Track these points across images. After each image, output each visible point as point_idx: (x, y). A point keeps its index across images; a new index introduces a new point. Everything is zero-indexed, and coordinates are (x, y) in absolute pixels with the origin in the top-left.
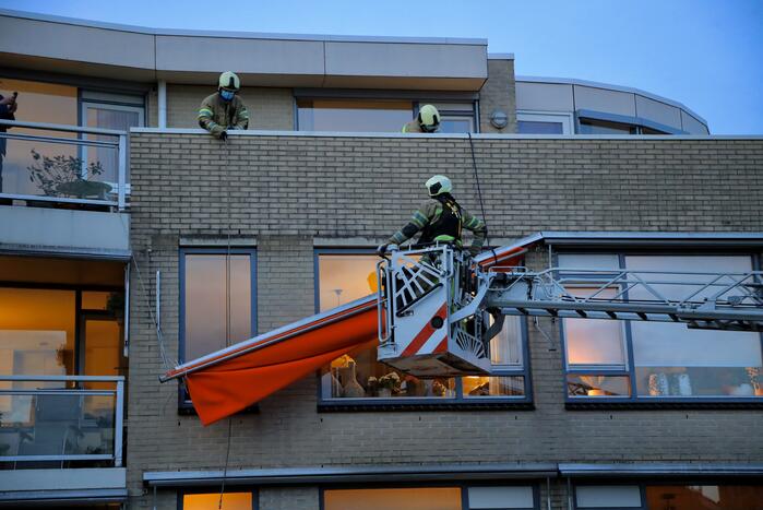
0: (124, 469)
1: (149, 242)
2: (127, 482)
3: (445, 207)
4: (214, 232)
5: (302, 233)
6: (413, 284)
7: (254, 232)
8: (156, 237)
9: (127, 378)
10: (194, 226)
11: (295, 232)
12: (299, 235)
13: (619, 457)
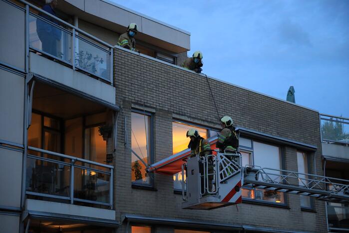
0: (114, 211)
1: (122, 103)
2: (116, 218)
3: (232, 133)
4: (142, 103)
5: (169, 110)
6: (227, 169)
7: (155, 106)
8: (124, 101)
9: (115, 168)
10: (136, 99)
11: (167, 109)
12: (168, 111)
13: (253, 224)
